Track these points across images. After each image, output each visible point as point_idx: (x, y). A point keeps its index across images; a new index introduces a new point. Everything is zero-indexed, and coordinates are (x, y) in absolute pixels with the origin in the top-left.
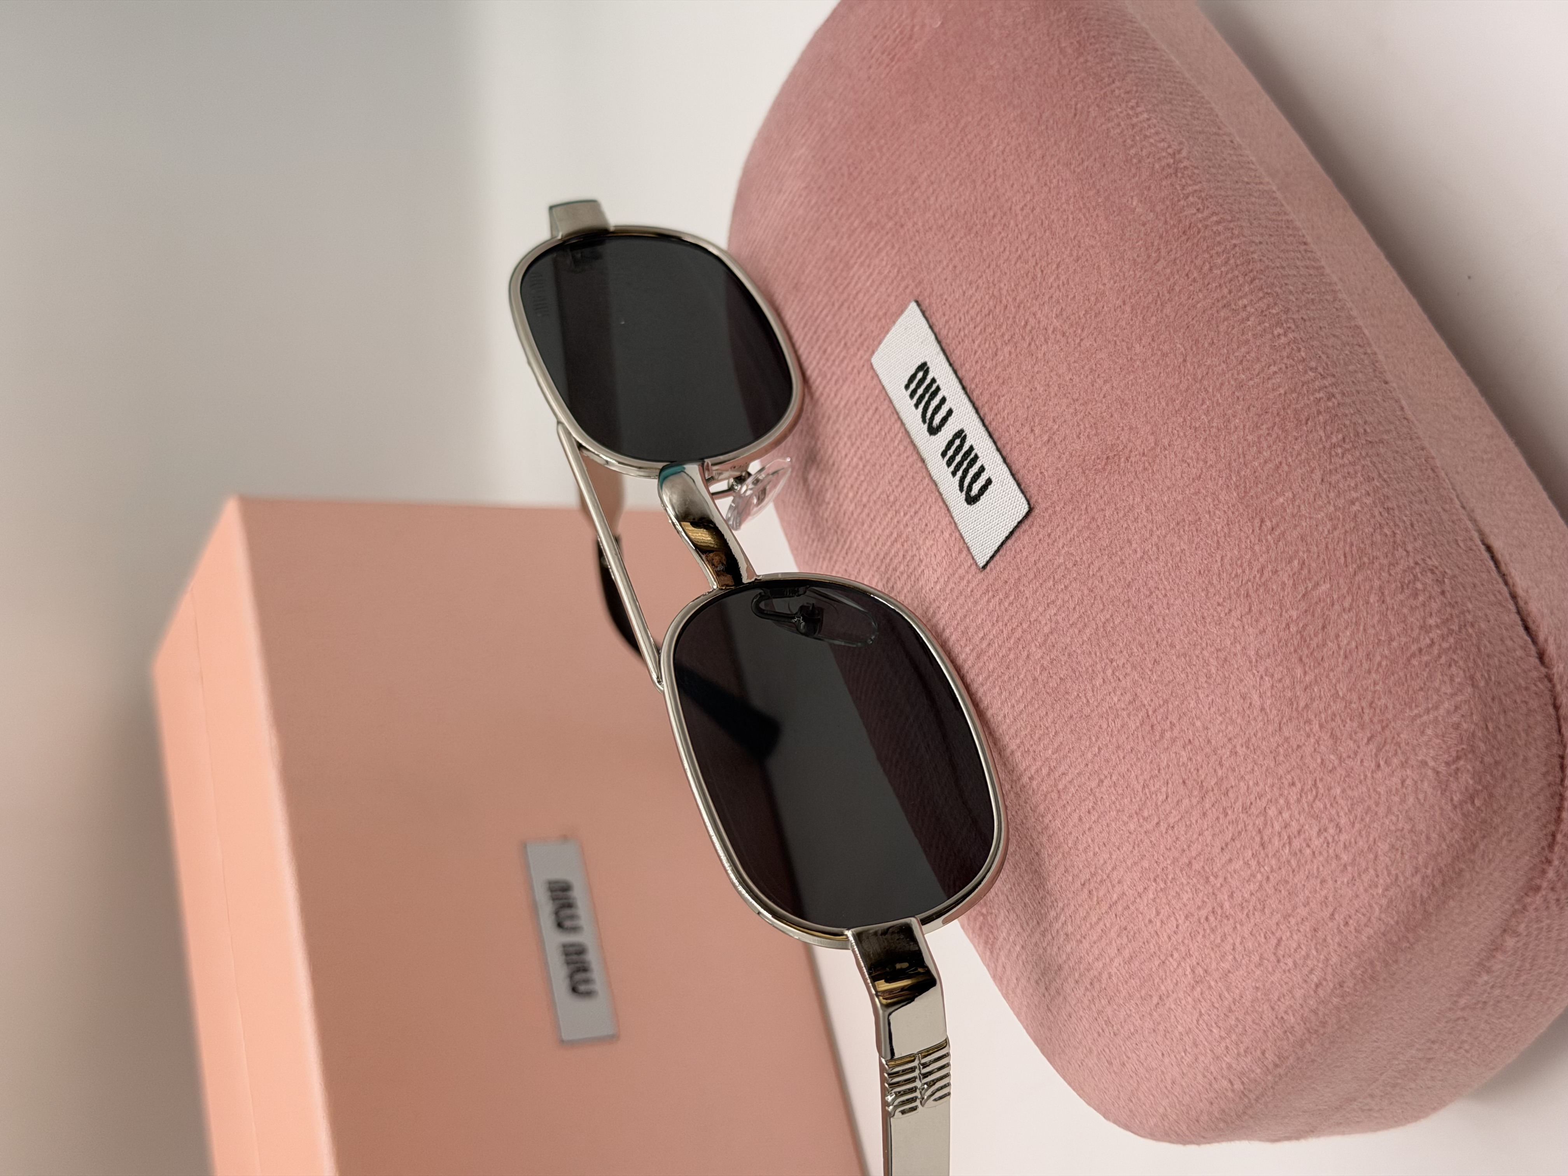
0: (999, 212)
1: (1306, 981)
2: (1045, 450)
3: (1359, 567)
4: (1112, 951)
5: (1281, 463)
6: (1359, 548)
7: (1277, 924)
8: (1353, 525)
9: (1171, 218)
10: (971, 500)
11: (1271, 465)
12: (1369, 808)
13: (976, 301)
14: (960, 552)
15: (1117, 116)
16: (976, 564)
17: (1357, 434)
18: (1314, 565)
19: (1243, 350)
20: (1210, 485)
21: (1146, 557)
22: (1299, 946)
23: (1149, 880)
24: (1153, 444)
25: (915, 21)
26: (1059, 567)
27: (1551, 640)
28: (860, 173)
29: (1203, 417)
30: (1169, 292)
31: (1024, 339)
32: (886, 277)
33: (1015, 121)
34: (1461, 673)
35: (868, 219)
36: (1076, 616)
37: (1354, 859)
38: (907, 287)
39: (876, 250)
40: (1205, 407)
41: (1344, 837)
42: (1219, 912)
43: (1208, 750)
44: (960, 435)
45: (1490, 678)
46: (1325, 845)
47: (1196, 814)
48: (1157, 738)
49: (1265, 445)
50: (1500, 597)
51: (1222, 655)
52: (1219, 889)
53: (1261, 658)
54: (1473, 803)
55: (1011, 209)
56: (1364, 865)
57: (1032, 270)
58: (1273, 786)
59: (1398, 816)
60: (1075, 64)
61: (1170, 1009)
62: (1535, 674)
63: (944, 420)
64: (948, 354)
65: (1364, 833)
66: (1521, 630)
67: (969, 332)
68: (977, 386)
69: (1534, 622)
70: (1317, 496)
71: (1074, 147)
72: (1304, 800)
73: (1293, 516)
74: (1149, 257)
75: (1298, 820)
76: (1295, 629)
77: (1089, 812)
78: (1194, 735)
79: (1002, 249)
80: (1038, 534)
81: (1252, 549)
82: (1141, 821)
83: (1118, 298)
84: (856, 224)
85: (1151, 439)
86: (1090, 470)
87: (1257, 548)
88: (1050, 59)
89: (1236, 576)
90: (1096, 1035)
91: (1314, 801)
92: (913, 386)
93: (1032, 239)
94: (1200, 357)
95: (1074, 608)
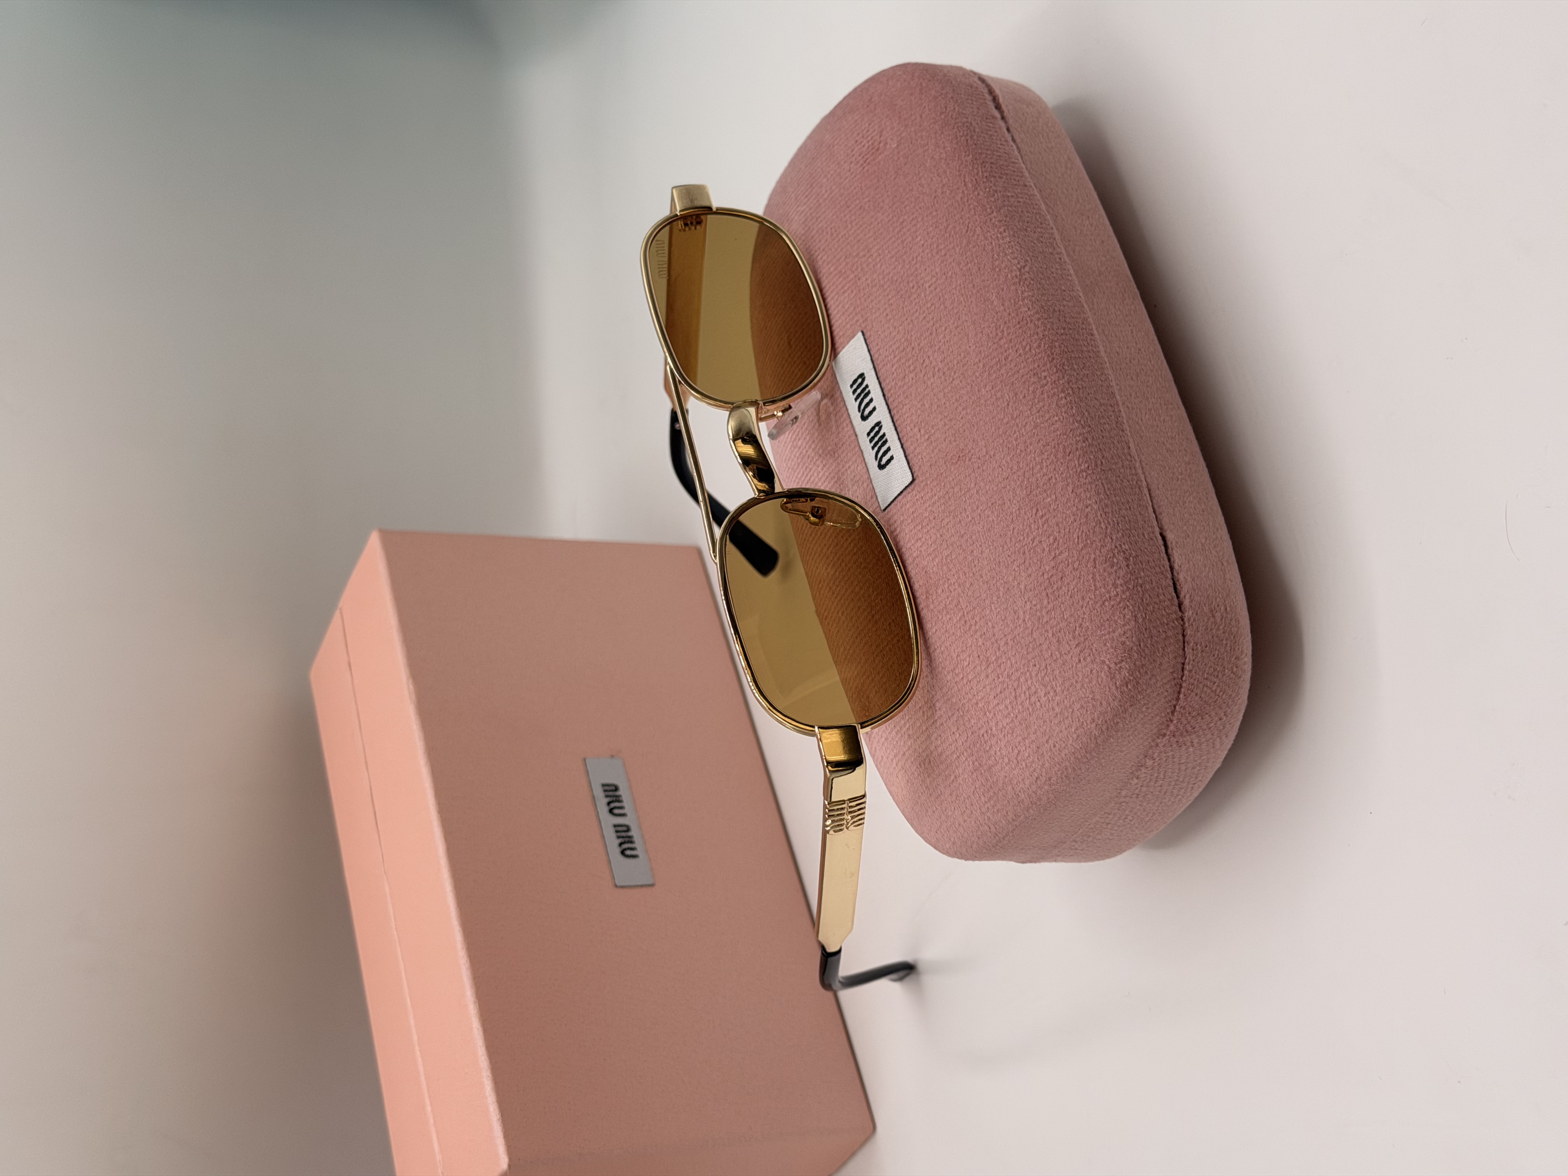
0: (916, 285)
1: (1031, 776)
2: (925, 444)
3: (1085, 546)
5: (1052, 477)
6: (1086, 534)
7: (1019, 743)
8: (1085, 520)
9: (1013, 312)
10: (881, 467)
11: (1046, 478)
13: (897, 340)
14: (872, 497)
15: (991, 236)
16: (880, 507)
17: (1096, 465)
18: (1061, 541)
19: (1041, 404)
20: (1012, 483)
21: (973, 521)
23: (955, 709)
24: (985, 453)
25: (882, 138)
26: (926, 518)
27: (1188, 596)
28: (838, 235)
29: (1014, 442)
30: (1005, 359)
31: (921, 371)
32: (846, 311)
33: (932, 226)
34: (1130, 614)
35: (839, 269)
37: (1061, 711)
38: (857, 321)
39: (842, 291)
40: (1015, 435)
41: (1058, 698)
42: (990, 732)
43: (993, 640)
44: (879, 424)
45: (1146, 616)
47: (983, 676)
48: (968, 629)
49: (1044, 464)
50: (1163, 569)
52: (991, 720)
53: (1027, 591)
54: (1127, 686)
55: (923, 285)
57: (930, 328)
58: (1024, 665)
59: (1086, 690)
60: (972, 195)
62: (1174, 616)
63: (871, 413)
64: (877, 371)
65: (1068, 697)
66: (1172, 589)
67: (891, 359)
68: (891, 395)
70: (1068, 500)
71: (964, 253)
72: (1039, 675)
73: (1054, 510)
74: (997, 334)
78: (987, 630)
79: (915, 310)
80: (916, 496)
81: (1030, 527)
83: (976, 358)
84: (832, 269)
85: (984, 450)
86: (949, 462)
87: (1033, 526)
88: (958, 189)
89: (1020, 540)
90: (920, 794)
92: (855, 387)
93: (933, 308)
94: (1017, 404)
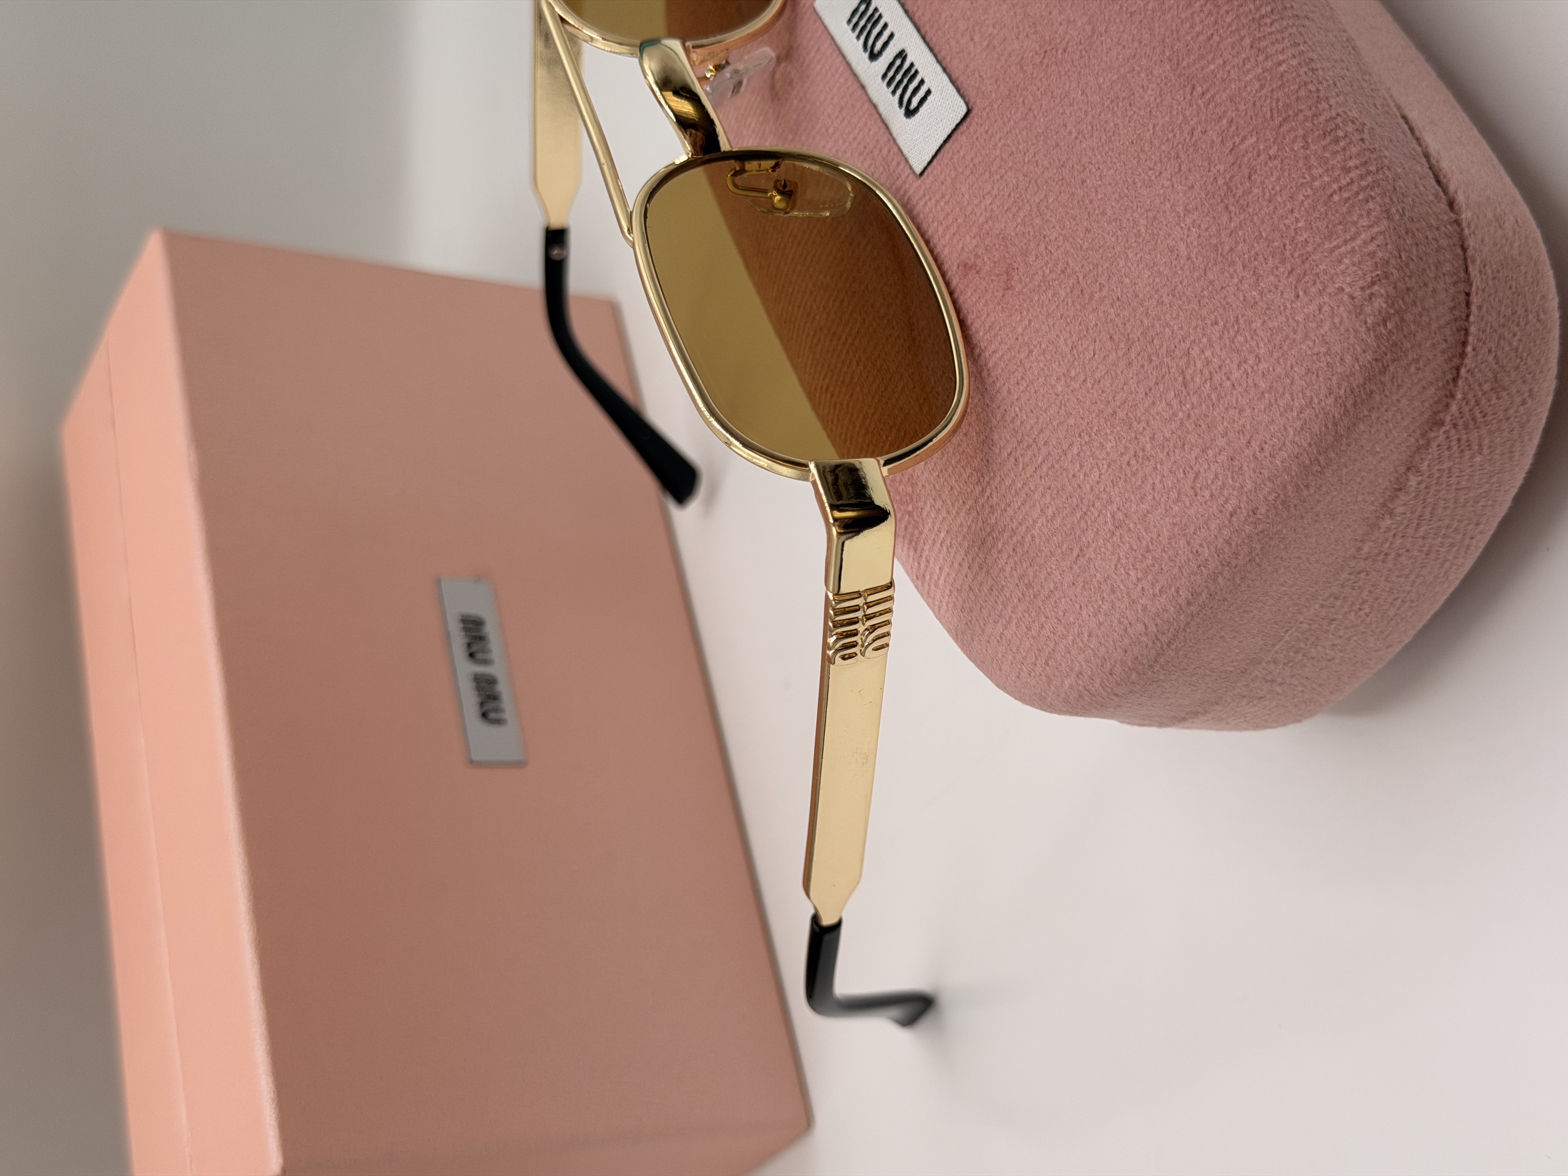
2: (984, 55)
3: (1284, 120)
4: (1035, 514)
5: (1212, 35)
6: (1284, 104)
8: (1279, 83)
10: (910, 113)
11: (1202, 38)
12: (1287, 336)
14: (898, 164)
16: (914, 172)
18: (1242, 122)
22: (1216, 477)
23: (1074, 436)
26: (995, 159)
34: (1378, 207)
36: (1011, 202)
37: (1272, 386)
43: (1135, 304)
44: (902, 55)
45: (1404, 213)
46: (1245, 376)
47: (1122, 365)
50: (1414, 154)
51: (1150, 214)
56: (1281, 390)
61: (1090, 559)
63: (886, 44)
68: (918, 8)
69: (1445, 177)
75: (1219, 356)
76: (1223, 181)
77: (1018, 383)
80: (975, 133)
81: (1183, 114)
82: (1068, 381)
86: (1028, 66)
90: (1016, 602)
91: (1235, 336)
92: (855, 19)
95: (1009, 196)
